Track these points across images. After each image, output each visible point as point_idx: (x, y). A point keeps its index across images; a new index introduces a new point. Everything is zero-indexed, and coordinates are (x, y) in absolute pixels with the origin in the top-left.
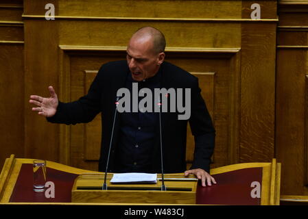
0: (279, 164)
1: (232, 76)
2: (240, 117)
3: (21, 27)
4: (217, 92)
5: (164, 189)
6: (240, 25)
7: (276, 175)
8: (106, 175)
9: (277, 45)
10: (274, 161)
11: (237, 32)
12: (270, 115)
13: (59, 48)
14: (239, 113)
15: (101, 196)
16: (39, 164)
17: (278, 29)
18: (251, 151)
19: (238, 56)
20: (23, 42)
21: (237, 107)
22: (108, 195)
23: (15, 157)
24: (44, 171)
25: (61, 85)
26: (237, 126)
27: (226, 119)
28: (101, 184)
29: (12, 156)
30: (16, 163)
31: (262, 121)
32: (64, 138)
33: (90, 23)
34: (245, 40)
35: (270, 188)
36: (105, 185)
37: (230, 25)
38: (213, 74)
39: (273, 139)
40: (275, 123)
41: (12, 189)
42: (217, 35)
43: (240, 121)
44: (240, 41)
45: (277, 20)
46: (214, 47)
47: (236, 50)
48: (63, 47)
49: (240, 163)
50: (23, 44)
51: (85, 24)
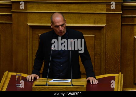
0: (123, 75)
1: (102, 36)
2: (106, 55)
3: (11, 16)
4: (95, 43)
5: (72, 86)
6: (105, 15)
7: (121, 79)
8: (47, 80)
9: (122, 23)
10: (120, 73)
11: (104, 18)
12: (119, 54)
13: (27, 25)
14: (105, 53)
15: (45, 88)
16: (18, 75)
17: (122, 16)
18: (110, 69)
19: (105, 28)
20: (12, 22)
21: (104, 50)
22: (48, 88)
23: (8, 72)
24: (21, 78)
25: (28, 41)
26: (104, 58)
27: (100, 55)
28: (45, 83)
29: (7, 71)
30: (9, 74)
31: (115, 56)
32: (30, 64)
33: (41, 14)
34: (108, 21)
35: (118, 85)
36: (47, 84)
37: (101, 14)
38: (94, 36)
39: (120, 64)
40: (121, 57)
41: (7, 86)
42: (96, 19)
43: (106, 56)
44: (106, 22)
45: (121, 12)
46: (94, 24)
47: (104, 25)
48: (29, 24)
49: (106, 74)
50: (12, 23)
51: (39, 14)
